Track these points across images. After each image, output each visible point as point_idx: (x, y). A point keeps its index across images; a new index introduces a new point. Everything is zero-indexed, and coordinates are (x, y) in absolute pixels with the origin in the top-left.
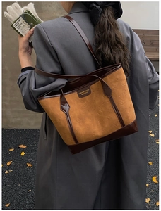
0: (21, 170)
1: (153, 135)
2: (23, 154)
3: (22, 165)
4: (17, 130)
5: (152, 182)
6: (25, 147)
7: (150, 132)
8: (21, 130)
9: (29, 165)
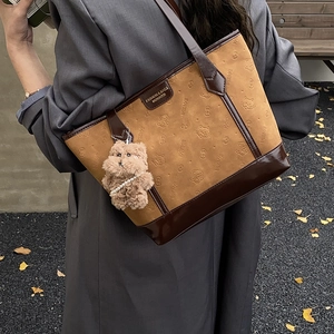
0: (19, 301)
1: (304, 220)
2: (23, 266)
3: (21, 292)
4: (11, 215)
5: (303, 321)
6: (27, 251)
7: (299, 212)
8: (19, 214)
9: (37, 290)
